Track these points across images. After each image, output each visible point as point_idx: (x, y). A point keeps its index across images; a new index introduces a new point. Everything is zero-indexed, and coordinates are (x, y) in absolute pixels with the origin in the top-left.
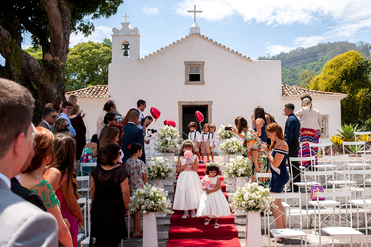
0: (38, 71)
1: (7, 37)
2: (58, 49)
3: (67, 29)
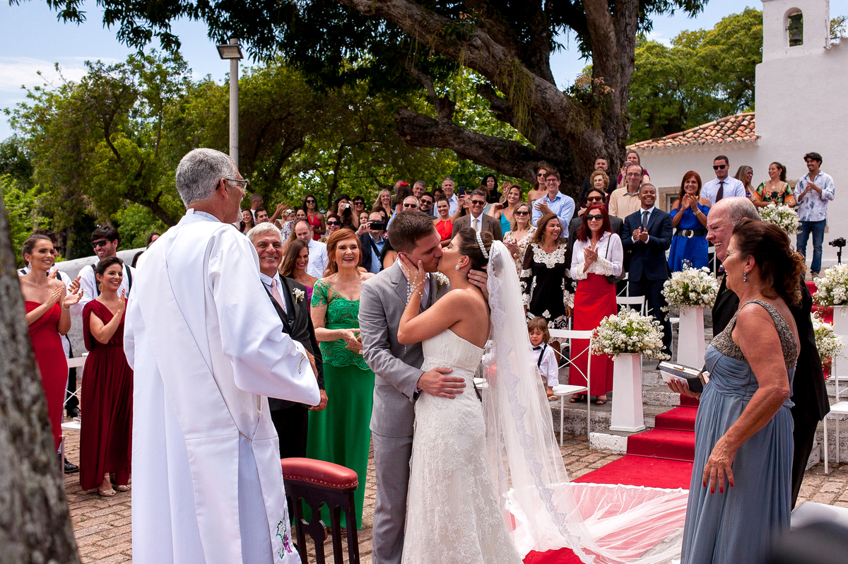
0: (563, 109)
1: (503, 57)
2: (607, 60)
3: (630, 17)
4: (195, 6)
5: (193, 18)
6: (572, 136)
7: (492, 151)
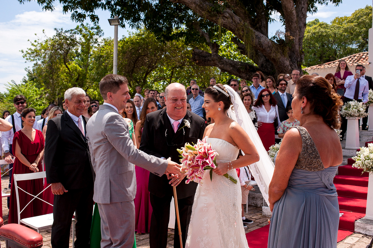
0: (269, 47)
1: (239, 22)
2: (292, 24)
3: (304, 4)
4: (104, 4)
5: (104, 9)
6: (274, 60)
7: (237, 68)
